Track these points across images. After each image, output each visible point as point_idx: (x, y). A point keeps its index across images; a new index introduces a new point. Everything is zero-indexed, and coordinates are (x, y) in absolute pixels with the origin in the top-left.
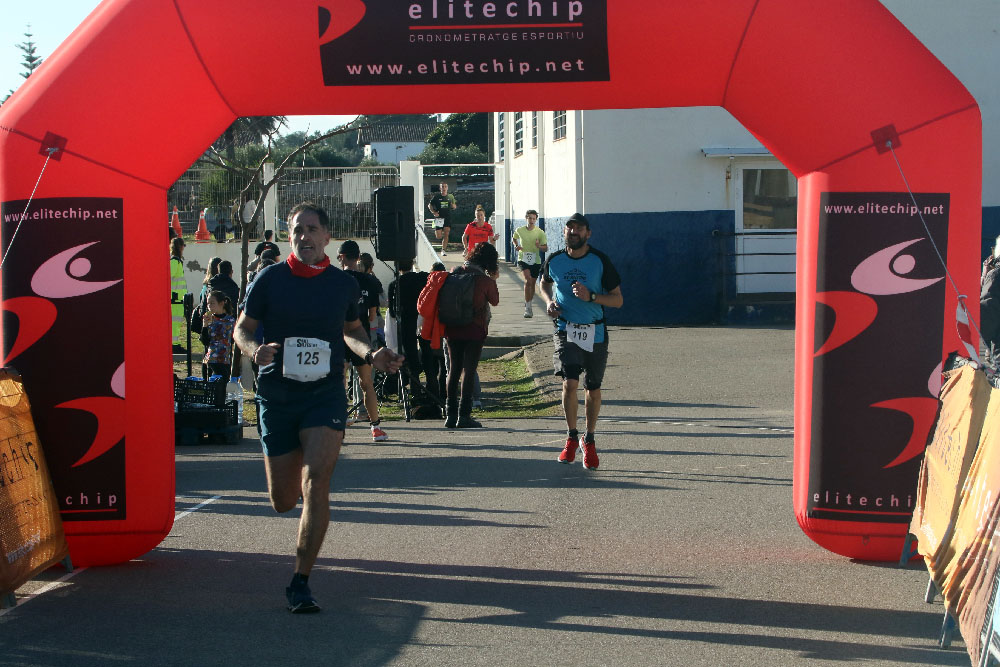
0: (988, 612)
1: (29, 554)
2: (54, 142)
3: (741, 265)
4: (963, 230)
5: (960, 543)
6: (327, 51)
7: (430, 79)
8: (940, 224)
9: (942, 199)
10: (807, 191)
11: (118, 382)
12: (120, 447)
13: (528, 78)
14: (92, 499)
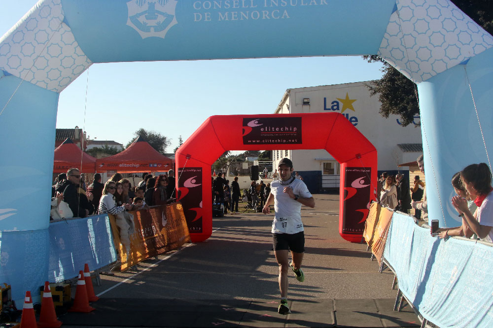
0: (383, 253)
1: (184, 239)
2: (189, 156)
3: (323, 182)
4: (374, 175)
5: (375, 240)
6: (244, 138)
7: (265, 143)
8: (369, 173)
9: (369, 169)
10: (343, 166)
11: (201, 205)
12: (201, 218)
13: (285, 143)
14: (196, 228)
